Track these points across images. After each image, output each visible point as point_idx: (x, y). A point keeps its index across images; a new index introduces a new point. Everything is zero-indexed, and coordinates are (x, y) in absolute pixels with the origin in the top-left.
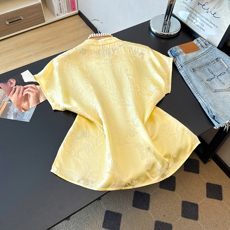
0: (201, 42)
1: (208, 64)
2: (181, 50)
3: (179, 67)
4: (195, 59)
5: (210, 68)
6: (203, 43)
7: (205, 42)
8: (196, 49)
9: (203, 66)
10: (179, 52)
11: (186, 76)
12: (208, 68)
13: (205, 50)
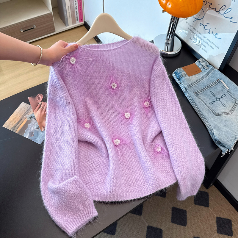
0: (203, 63)
1: (210, 86)
2: (184, 72)
3: (184, 90)
4: (198, 81)
5: (212, 90)
6: (204, 65)
7: (206, 63)
8: (198, 71)
9: (206, 88)
10: (183, 75)
11: (190, 99)
12: (210, 90)
13: (207, 72)
